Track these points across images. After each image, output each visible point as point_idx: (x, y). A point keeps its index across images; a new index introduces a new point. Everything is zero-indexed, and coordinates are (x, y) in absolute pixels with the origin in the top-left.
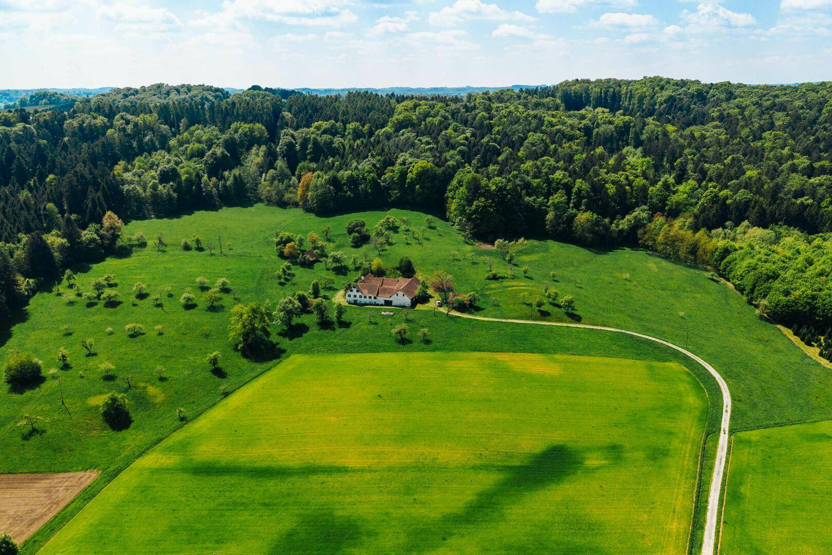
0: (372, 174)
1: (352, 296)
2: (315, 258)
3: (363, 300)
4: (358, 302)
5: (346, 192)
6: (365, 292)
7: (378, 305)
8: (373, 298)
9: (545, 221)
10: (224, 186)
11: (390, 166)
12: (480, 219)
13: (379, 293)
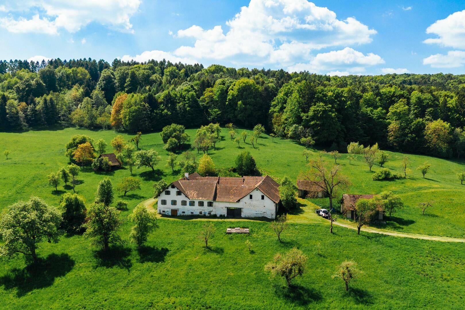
0: (191, 93)
1: (169, 203)
2: (117, 164)
3: (188, 209)
4: (179, 213)
5: (163, 110)
6: (193, 194)
7: (215, 216)
8: (206, 204)
10: (34, 110)
11: (209, 87)
12: (320, 126)
13: (218, 195)
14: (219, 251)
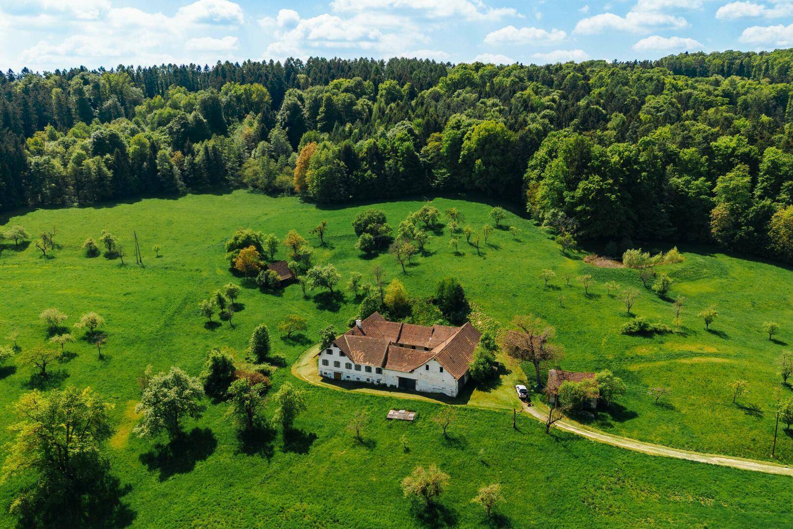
0: (407, 144)
1: (331, 364)
2: (289, 276)
3: (353, 374)
4: (343, 377)
5: (366, 171)
6: (359, 356)
7: (383, 387)
8: (374, 370)
9: (710, 219)
10: (192, 164)
11: (435, 132)
12: (593, 213)
13: (389, 361)
14: (370, 445)
